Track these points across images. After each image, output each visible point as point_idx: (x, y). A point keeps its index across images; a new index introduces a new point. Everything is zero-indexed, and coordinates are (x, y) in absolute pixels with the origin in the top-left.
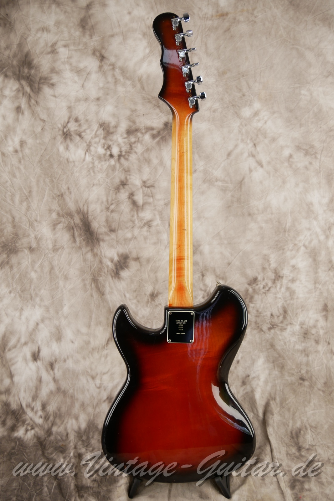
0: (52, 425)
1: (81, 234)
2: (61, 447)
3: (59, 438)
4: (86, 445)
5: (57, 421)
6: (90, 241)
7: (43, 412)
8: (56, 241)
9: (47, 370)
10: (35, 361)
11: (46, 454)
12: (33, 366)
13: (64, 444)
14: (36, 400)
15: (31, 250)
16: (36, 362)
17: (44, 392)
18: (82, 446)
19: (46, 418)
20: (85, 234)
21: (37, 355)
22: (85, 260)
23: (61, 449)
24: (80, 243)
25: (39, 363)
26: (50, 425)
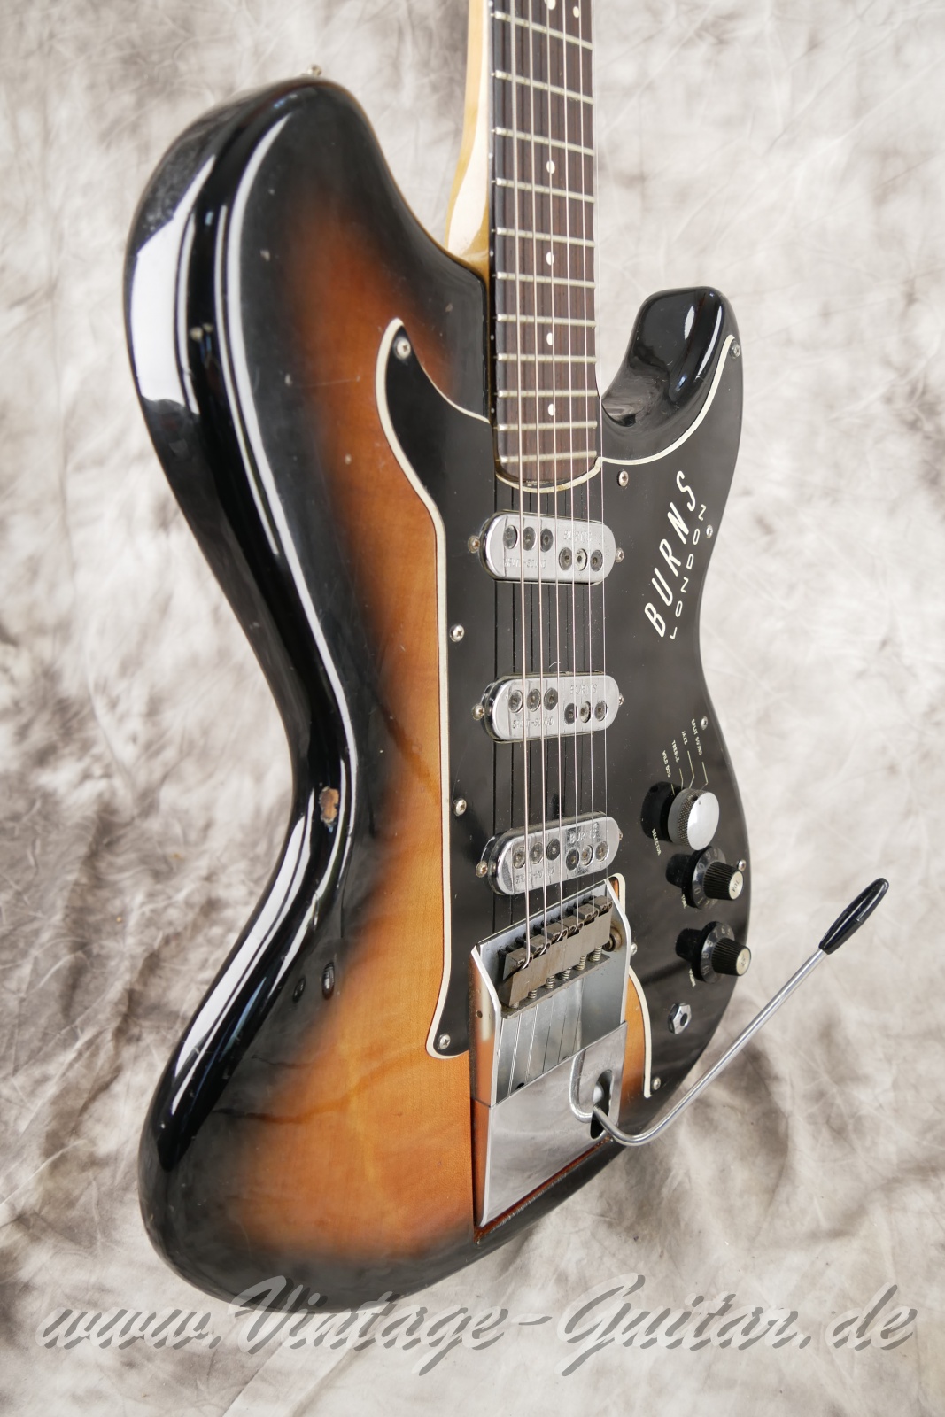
0: (165, 778)
5: (190, 769)
7: (145, 723)
11: (102, 865)
12: (149, 545)
13: (182, 852)
14: (133, 674)
19: (152, 748)
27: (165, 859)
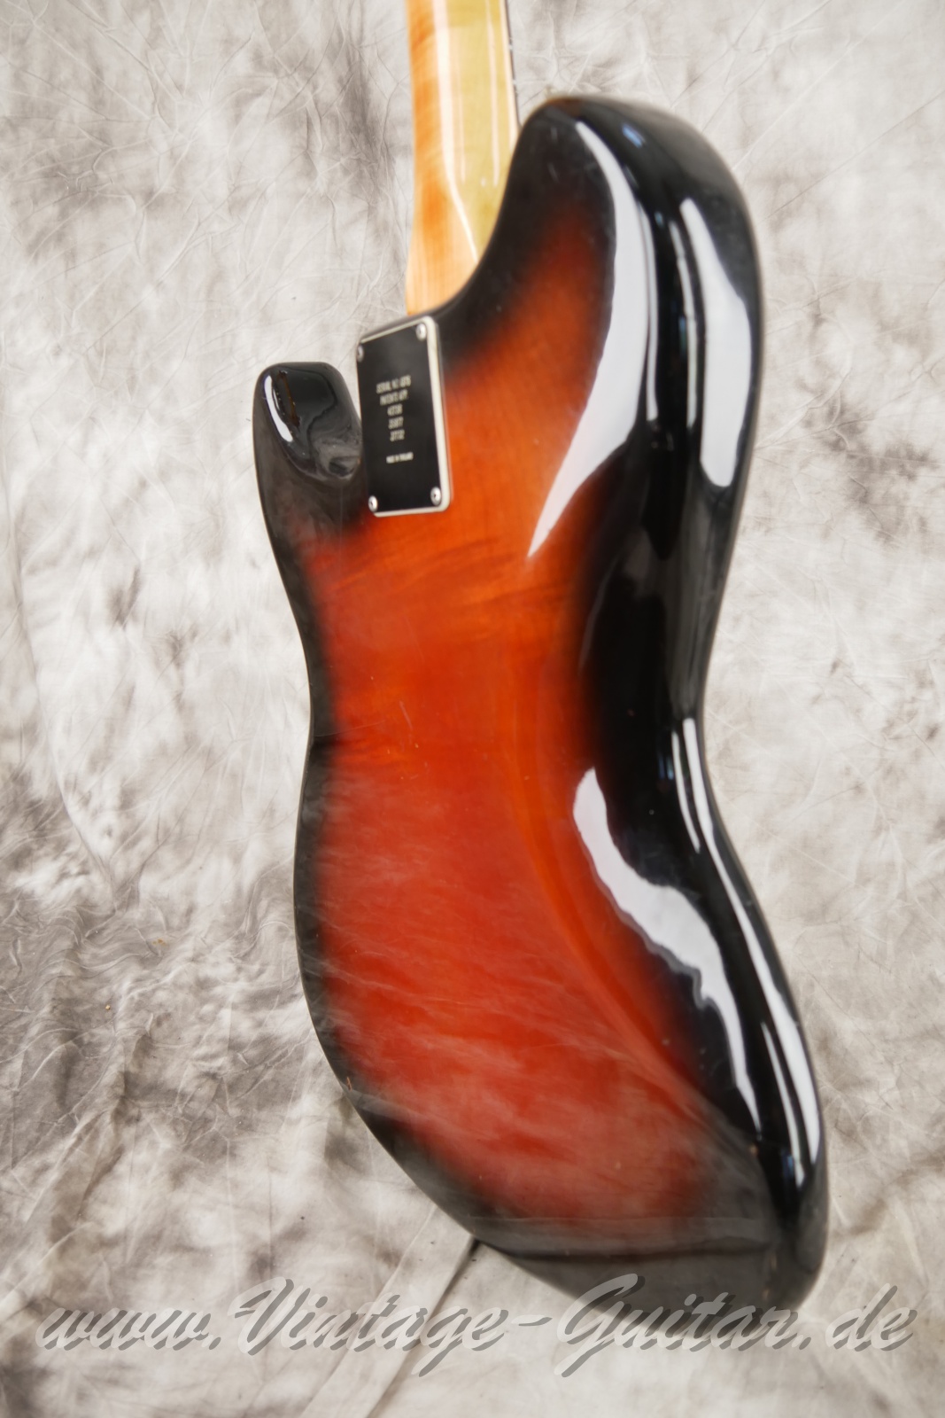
0: (143, 866)
1: (338, 145)
2: (150, 948)
3: (160, 917)
4: (242, 952)
5: (167, 857)
6: (366, 170)
7: (119, 816)
8: (240, 169)
9: (157, 663)
10: (117, 623)
11: (85, 957)
12: (107, 640)
13: (165, 937)
14: (103, 769)
15: (152, 200)
16: (120, 629)
17: (136, 746)
18: (229, 955)
19: (128, 840)
20: (352, 145)
21: (126, 599)
22: (340, 252)
23: (148, 954)
24: (331, 183)
25: (132, 632)
26: (135, 865)
27: (149, 946)
